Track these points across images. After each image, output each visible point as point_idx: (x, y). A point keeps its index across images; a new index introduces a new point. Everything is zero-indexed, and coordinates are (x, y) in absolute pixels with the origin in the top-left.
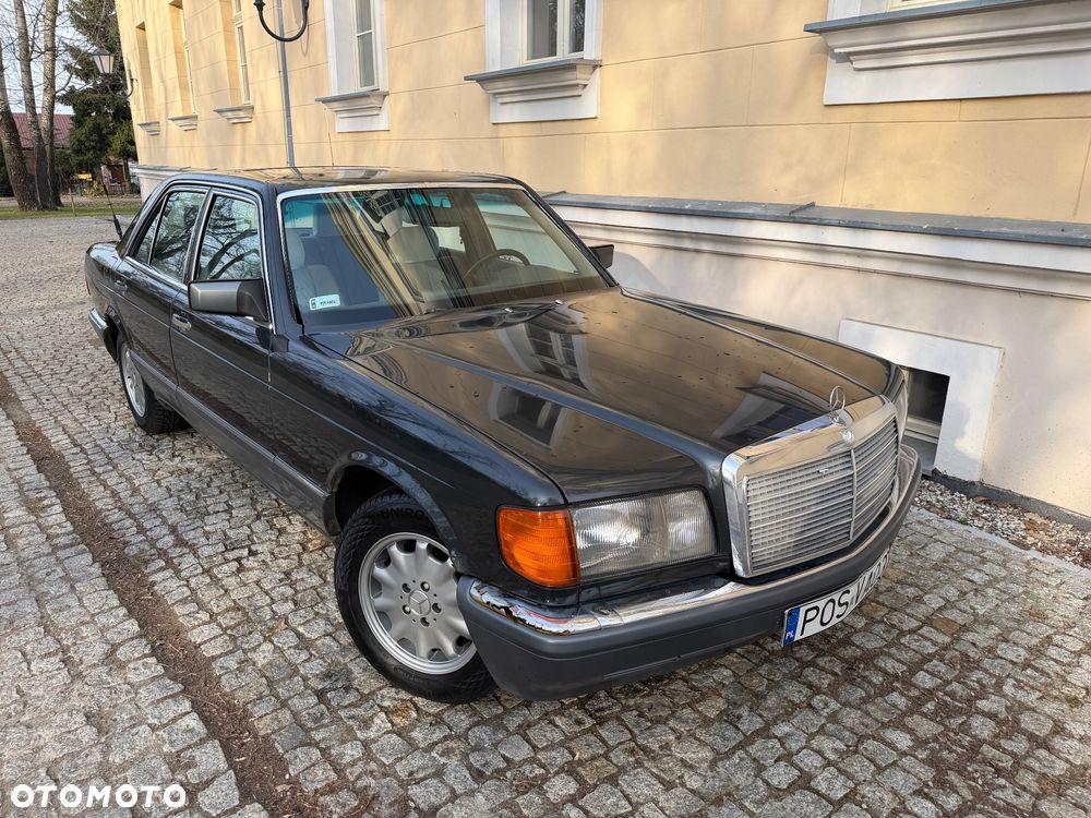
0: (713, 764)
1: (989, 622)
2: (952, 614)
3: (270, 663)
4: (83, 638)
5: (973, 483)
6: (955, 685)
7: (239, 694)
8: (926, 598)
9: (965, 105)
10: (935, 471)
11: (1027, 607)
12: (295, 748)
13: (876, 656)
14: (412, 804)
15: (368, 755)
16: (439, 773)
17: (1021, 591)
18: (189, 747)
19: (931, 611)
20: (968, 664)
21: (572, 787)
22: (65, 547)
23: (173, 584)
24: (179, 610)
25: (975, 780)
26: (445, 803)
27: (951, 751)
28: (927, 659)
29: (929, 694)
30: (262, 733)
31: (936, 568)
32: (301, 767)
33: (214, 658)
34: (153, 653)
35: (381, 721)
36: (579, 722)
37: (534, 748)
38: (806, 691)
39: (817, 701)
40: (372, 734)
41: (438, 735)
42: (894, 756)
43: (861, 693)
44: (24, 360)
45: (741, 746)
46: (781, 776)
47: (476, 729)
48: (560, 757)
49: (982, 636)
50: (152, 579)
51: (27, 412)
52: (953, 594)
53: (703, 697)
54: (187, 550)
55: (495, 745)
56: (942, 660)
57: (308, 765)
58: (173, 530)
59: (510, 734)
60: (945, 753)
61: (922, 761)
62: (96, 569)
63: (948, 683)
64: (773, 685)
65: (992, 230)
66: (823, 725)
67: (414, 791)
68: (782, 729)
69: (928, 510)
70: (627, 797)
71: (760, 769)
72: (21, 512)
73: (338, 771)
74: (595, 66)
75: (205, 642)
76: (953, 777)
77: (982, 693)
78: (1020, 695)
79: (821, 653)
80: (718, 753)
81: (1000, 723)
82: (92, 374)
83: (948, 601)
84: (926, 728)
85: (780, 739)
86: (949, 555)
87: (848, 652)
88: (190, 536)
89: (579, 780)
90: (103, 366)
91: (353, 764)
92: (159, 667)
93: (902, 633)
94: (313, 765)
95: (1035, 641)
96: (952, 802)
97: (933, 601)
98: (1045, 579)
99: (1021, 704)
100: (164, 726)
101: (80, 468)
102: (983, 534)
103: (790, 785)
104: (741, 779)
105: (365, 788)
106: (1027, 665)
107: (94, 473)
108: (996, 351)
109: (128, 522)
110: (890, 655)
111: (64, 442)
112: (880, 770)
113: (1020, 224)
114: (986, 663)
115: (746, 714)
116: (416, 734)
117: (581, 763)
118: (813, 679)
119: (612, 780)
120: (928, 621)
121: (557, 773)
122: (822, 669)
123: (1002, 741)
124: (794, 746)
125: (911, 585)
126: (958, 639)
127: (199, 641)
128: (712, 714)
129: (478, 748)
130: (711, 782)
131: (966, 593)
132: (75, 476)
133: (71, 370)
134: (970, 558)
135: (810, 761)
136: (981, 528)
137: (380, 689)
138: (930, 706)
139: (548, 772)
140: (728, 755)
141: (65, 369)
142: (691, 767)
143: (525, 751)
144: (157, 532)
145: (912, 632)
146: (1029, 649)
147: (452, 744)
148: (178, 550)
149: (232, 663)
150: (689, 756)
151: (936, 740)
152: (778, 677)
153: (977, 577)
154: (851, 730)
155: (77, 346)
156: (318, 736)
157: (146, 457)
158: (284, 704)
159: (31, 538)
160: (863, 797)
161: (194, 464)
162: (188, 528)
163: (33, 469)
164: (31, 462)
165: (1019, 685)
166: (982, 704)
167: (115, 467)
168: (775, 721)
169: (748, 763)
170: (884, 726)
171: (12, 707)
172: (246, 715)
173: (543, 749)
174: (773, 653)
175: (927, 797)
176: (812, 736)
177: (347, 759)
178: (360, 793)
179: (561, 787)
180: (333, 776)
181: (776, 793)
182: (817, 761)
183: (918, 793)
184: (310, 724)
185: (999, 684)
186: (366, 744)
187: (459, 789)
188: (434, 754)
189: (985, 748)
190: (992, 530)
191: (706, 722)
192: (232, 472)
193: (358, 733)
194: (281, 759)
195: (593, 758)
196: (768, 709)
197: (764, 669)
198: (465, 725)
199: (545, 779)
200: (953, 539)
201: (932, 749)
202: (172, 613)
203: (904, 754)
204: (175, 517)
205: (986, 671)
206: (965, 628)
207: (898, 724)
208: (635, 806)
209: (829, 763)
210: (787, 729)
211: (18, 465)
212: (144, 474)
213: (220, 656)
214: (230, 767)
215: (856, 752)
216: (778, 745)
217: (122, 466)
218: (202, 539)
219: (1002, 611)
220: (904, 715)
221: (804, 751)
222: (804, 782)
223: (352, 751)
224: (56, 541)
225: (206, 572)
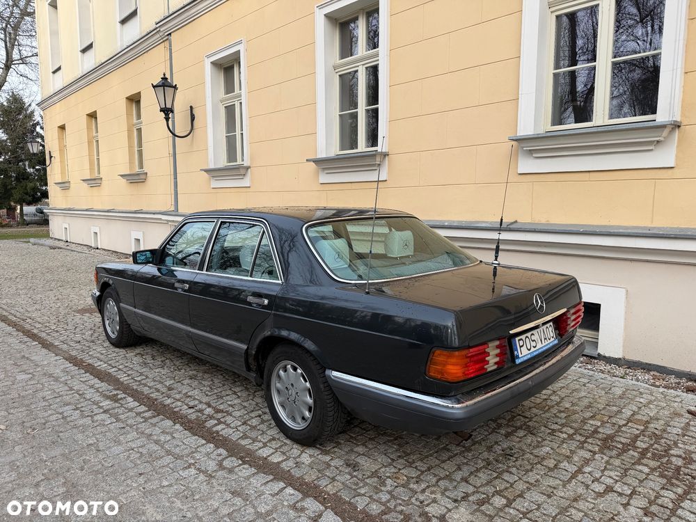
0: (564, 486)
1: (657, 419)
2: (639, 417)
3: (312, 462)
4: (198, 459)
5: (620, 359)
6: (656, 445)
7: (306, 477)
8: (623, 411)
9: (591, 174)
10: (599, 355)
11: (672, 411)
12: (354, 497)
13: (614, 437)
14: (430, 515)
15: (393, 497)
16: (434, 501)
17: (665, 405)
18: (298, 502)
19: (629, 417)
20: (657, 438)
21: (504, 501)
22: (151, 418)
23: (231, 431)
24: (243, 442)
25: (684, 481)
26: (447, 513)
27: (669, 472)
28: (637, 436)
29: (646, 450)
30: (331, 493)
31: (621, 397)
32: (364, 505)
33: (279, 463)
34: (244, 463)
35: (389, 482)
36: (491, 475)
37: (475, 486)
38: (589, 453)
39: (597, 456)
40: (389, 488)
41: (423, 486)
42: (644, 476)
43: (614, 452)
44: (39, 323)
45: (572, 478)
46: (599, 488)
47: (441, 482)
48: (491, 490)
49: (659, 425)
50: (214, 429)
51: (65, 351)
52: (635, 408)
53: (543, 459)
54: (225, 414)
55: (455, 487)
56: (644, 435)
57: (366, 503)
58: (209, 405)
59: (459, 483)
60: (666, 472)
61: (657, 476)
62: (178, 426)
63: (652, 445)
64: (572, 452)
65: (616, 231)
66: (605, 467)
67: (427, 509)
68: (587, 469)
69: (602, 373)
70: (532, 502)
71: (587, 487)
72: (108, 402)
73: (384, 504)
74: (385, 155)
75: (269, 456)
76: (674, 481)
77: (670, 448)
78: (687, 447)
79: (587, 437)
80: (563, 481)
81: (684, 459)
82: (91, 329)
83: (634, 411)
84: (653, 464)
85: (589, 473)
86: (624, 392)
87: (600, 436)
88: (222, 407)
89: (505, 497)
90: (95, 325)
91: (388, 501)
92: (253, 469)
93: (620, 427)
94: (368, 504)
95: (682, 425)
96: (680, 491)
97: (627, 413)
98: (673, 399)
99: (689, 451)
100: (277, 494)
101: (126, 378)
102: (634, 382)
103: (605, 491)
104: (581, 490)
105: (402, 511)
106: (684, 435)
107: (136, 381)
108: (624, 289)
109: (179, 404)
110: (621, 436)
111: (104, 365)
112: (641, 481)
113: (627, 228)
114: (665, 435)
115: (567, 464)
116: (412, 486)
117: (501, 491)
118: (590, 447)
119: (521, 496)
120: (629, 421)
121: (492, 496)
122: (592, 444)
123: (689, 466)
124: (598, 476)
125: (613, 406)
126: (647, 427)
127: (265, 456)
128: (552, 466)
129: (446, 490)
130: (567, 493)
131: (640, 408)
132: (125, 383)
133: (76, 328)
134: (634, 393)
135: (609, 481)
136: (632, 380)
137: (380, 469)
138: (649, 455)
139: (488, 496)
140: (569, 481)
141: (70, 327)
142: (554, 488)
143: (471, 489)
144: (200, 406)
145: (624, 425)
146: (682, 429)
147: (433, 489)
148: (220, 414)
149: (291, 463)
150: (551, 484)
151: (659, 468)
152: (573, 449)
153: (642, 400)
154: (619, 467)
155: (69, 314)
156: (362, 491)
157: (162, 371)
158: (333, 479)
159: (126, 415)
160: (639, 492)
161: (194, 372)
162: (217, 404)
163: (96, 380)
164: (92, 377)
165: (684, 443)
166: (672, 452)
167: (147, 377)
168: (582, 466)
169: (579, 484)
170: (633, 464)
171: (186, 493)
172: (317, 487)
173: (479, 487)
174: (564, 439)
175: (667, 489)
176: (603, 471)
177: (384, 500)
178: (401, 512)
179: (499, 501)
180: (383, 508)
181: (600, 495)
182: (612, 481)
183: (663, 488)
184: (354, 487)
185: (676, 444)
186: (390, 493)
187: (449, 506)
188: (426, 494)
189: (682, 469)
190: (637, 380)
191: (550, 470)
192: (222, 375)
193: (383, 488)
194: (350, 503)
195: (506, 488)
196: (576, 462)
197: (565, 445)
198: (434, 480)
199: (489, 500)
200: (621, 385)
201: (660, 472)
202: (239, 445)
203: (648, 474)
204: (205, 399)
205: (667, 439)
206: (648, 422)
207: (639, 462)
208: (539, 506)
209: (617, 481)
210: (590, 469)
211: (85, 379)
212: (168, 379)
213: (282, 461)
214: (326, 508)
215: (626, 475)
216: (589, 476)
217: (150, 376)
218: (231, 408)
219: (661, 414)
220: (639, 459)
221: (603, 477)
222: (609, 489)
223: (384, 497)
224: (142, 415)
225: (244, 423)
